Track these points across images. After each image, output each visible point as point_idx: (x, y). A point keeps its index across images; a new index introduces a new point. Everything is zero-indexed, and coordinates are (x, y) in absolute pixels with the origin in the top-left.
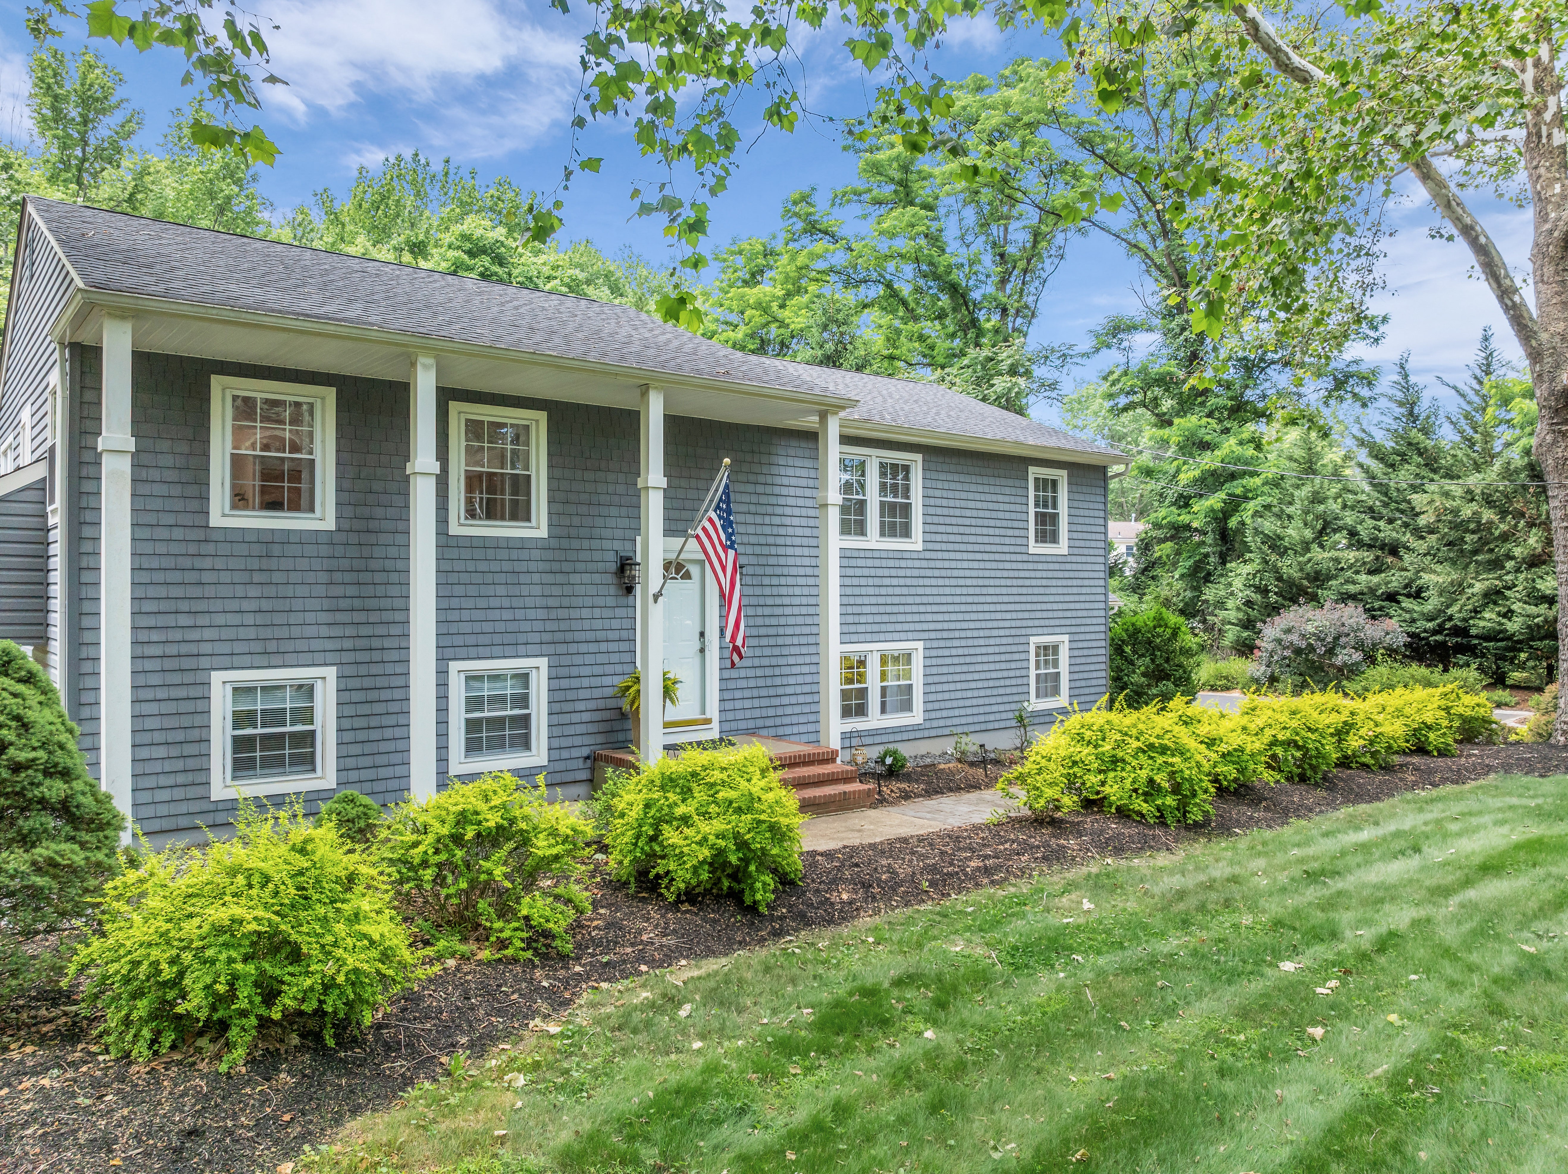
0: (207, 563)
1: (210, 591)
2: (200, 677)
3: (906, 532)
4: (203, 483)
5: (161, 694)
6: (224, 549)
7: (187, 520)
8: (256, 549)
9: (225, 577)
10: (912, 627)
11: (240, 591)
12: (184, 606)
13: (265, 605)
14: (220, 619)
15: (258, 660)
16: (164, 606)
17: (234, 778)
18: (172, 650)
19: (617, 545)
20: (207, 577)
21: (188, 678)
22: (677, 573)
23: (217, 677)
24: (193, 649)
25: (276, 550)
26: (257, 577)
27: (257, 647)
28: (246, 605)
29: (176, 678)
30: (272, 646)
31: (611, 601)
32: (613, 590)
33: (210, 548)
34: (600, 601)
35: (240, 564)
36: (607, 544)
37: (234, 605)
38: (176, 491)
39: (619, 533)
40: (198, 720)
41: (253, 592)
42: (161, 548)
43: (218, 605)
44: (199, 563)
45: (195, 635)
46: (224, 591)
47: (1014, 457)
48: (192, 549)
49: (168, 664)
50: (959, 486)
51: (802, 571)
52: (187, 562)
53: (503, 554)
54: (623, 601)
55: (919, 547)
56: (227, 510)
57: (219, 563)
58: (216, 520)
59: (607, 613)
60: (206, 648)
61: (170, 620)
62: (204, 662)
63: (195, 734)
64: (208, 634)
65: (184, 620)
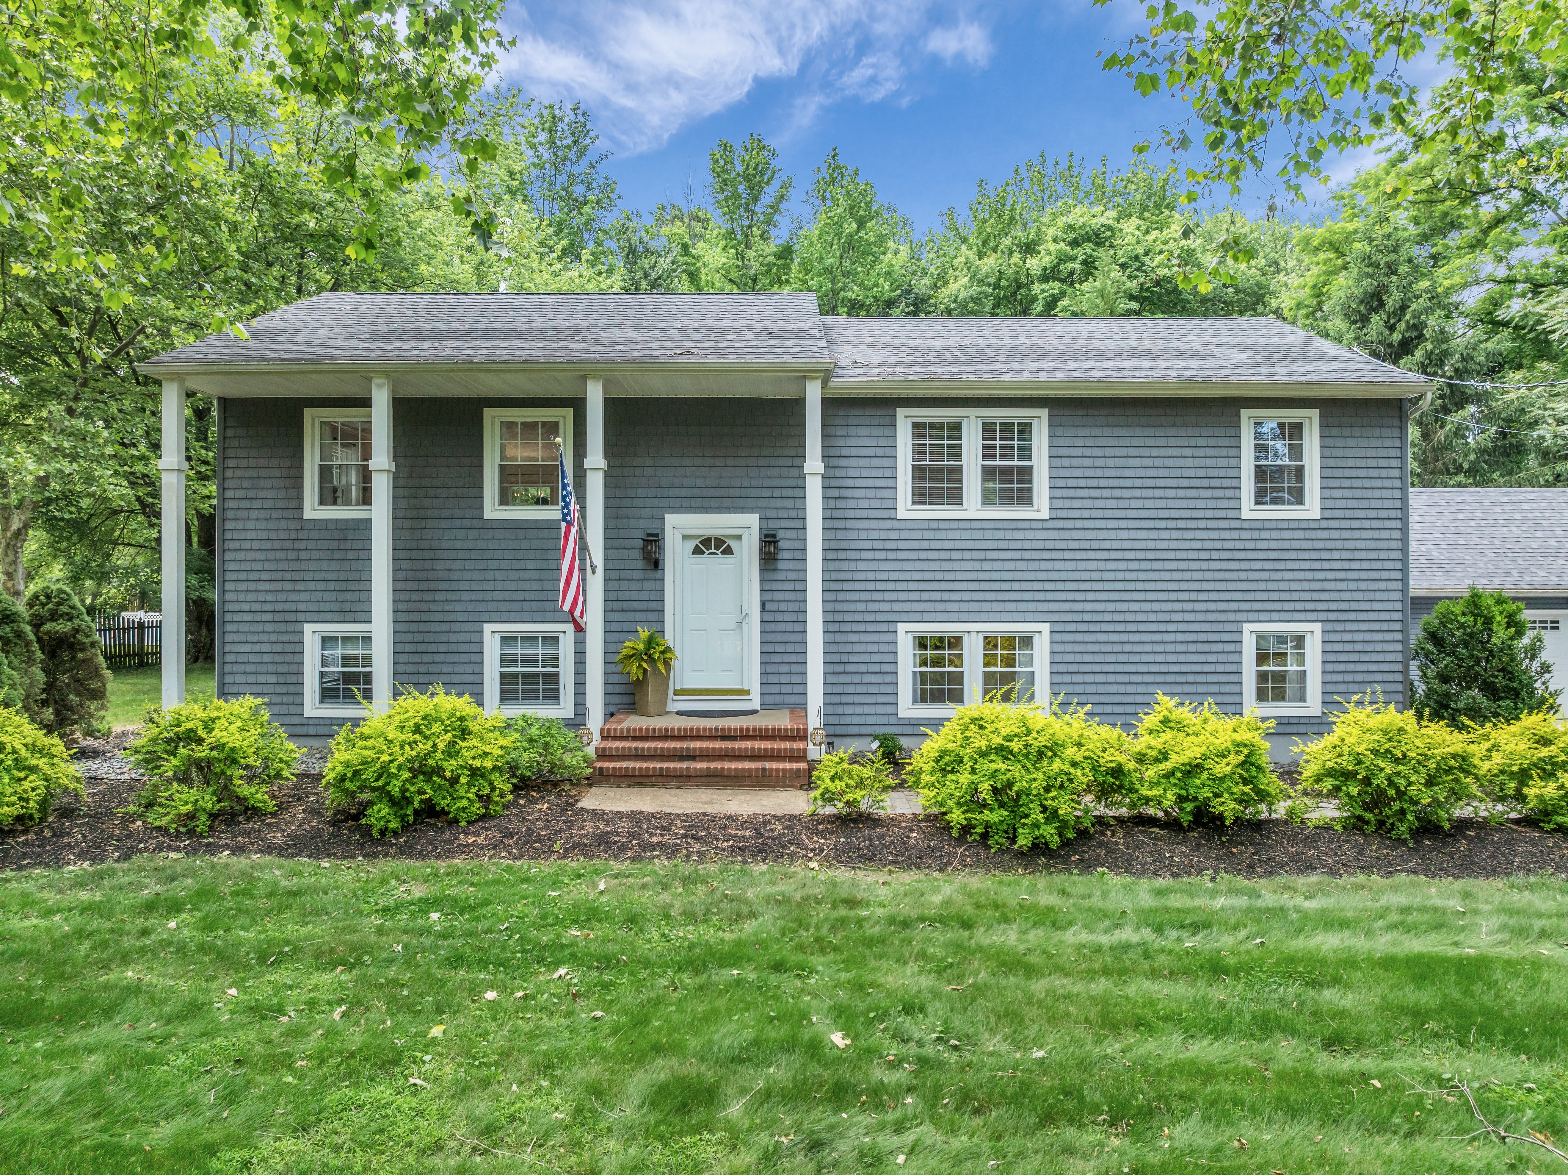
0: (302, 545)
1: (304, 565)
2: (298, 628)
3: (1025, 498)
4: (300, 488)
5: (273, 637)
6: (315, 535)
7: (289, 514)
8: (336, 535)
9: (315, 555)
10: (1032, 606)
11: (325, 565)
12: (288, 576)
13: (343, 575)
14: (311, 586)
15: (336, 616)
16: (275, 576)
17: (322, 702)
18: (280, 607)
19: (645, 523)
20: (303, 555)
21: (291, 628)
22: (717, 548)
23: (308, 628)
24: (293, 607)
25: (350, 534)
26: (337, 555)
27: (335, 607)
28: (330, 576)
29: (282, 627)
30: (347, 607)
31: (638, 575)
32: (640, 564)
33: (303, 535)
34: (627, 574)
35: (322, 545)
36: (633, 523)
37: (320, 575)
38: (282, 494)
39: (646, 512)
40: (296, 659)
41: (334, 565)
42: (273, 535)
43: (309, 576)
44: (298, 545)
45: (293, 597)
46: (314, 565)
47: (1214, 400)
48: (293, 535)
49: (279, 617)
50: (1111, 442)
51: (867, 545)
52: (289, 545)
53: (533, 534)
54: (651, 574)
55: (1045, 514)
56: (316, 506)
57: (311, 545)
58: (308, 514)
59: (637, 585)
60: (302, 606)
61: (278, 586)
62: (300, 616)
63: (294, 669)
64: (304, 596)
65: (288, 586)
